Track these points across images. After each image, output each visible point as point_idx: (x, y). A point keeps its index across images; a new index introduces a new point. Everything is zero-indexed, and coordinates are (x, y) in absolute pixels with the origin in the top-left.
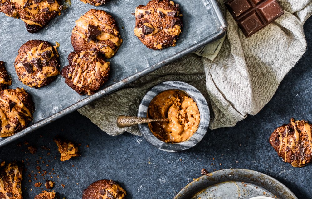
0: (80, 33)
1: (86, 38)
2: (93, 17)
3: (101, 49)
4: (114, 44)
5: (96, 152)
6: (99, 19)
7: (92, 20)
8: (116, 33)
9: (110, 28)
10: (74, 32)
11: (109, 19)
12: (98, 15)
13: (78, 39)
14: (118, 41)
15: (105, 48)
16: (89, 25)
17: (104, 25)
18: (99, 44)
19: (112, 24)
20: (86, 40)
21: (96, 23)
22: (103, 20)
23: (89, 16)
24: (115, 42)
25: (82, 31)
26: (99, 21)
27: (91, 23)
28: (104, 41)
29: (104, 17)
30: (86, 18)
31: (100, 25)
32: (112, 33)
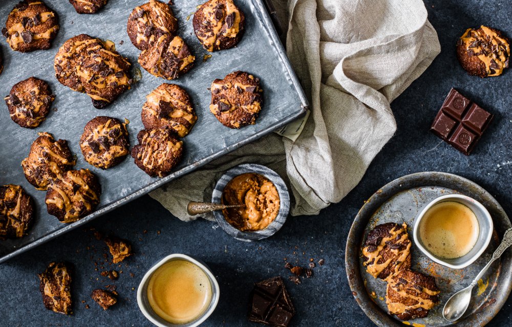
0: (151, 109)
1: (157, 115)
2: (165, 92)
3: (174, 127)
4: (188, 121)
5: (168, 239)
6: (172, 94)
7: (164, 96)
8: (189, 109)
9: (183, 104)
10: (144, 109)
11: (182, 94)
12: (170, 90)
13: (149, 116)
14: (191, 119)
15: (177, 126)
16: (160, 101)
17: (177, 101)
18: (171, 122)
19: (186, 100)
20: (157, 116)
21: (168, 99)
22: (176, 96)
23: (161, 91)
24: (188, 120)
25: (153, 108)
26: (172, 96)
27: (163, 99)
28: (177, 118)
29: (177, 92)
30: (157, 93)
31: (172, 101)
32: (185, 110)
